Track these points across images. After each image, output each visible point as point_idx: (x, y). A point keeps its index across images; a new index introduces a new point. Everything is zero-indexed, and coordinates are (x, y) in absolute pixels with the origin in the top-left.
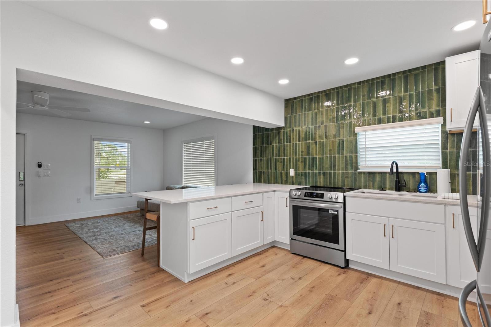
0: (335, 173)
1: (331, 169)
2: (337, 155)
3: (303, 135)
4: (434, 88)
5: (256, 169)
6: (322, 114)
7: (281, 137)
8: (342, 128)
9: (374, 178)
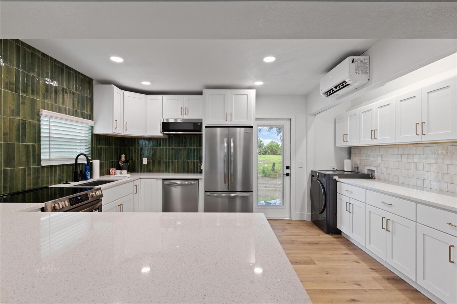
0: (12, 171)
1: (6, 165)
2: (15, 143)
4: (89, 96)
8: (24, 103)
9: (55, 171)
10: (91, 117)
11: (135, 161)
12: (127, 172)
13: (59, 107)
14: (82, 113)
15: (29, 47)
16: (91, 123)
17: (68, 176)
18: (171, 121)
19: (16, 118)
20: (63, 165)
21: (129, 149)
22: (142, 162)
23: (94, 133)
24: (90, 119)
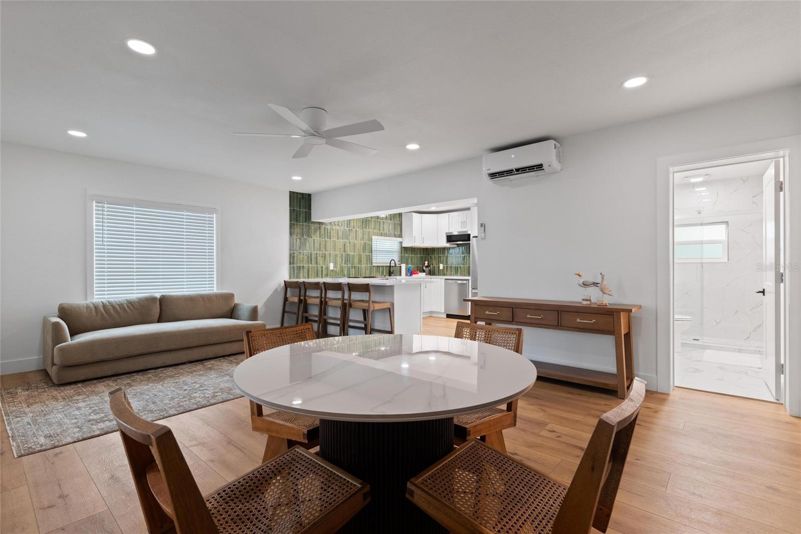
0: (361, 267)
2: (362, 254)
3: (340, 235)
4: (399, 223)
5: (293, 263)
7: (322, 232)
8: (365, 234)
9: (380, 269)
10: (400, 236)
11: (434, 267)
12: (426, 274)
13: (381, 233)
14: (394, 234)
16: (400, 240)
17: (386, 273)
18: (456, 233)
19: (362, 241)
20: (383, 266)
21: (431, 257)
22: (439, 267)
23: (403, 246)
24: (400, 237)
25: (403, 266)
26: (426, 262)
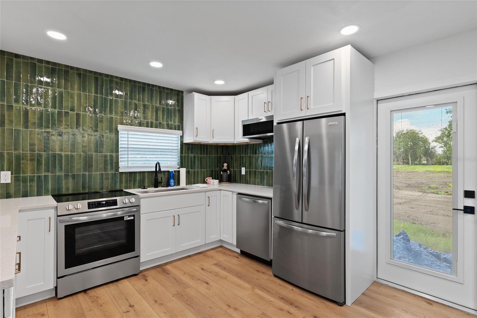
0: (90, 176)
1: (85, 170)
2: (94, 154)
3: (33, 119)
4: (177, 108)
6: (72, 97)
8: (102, 122)
9: (135, 178)
10: (180, 127)
11: (235, 171)
14: (168, 125)
15: (107, 76)
16: (179, 133)
20: (144, 172)
22: (241, 171)
23: (184, 142)
24: (179, 130)
25: (183, 171)
26: (225, 165)
